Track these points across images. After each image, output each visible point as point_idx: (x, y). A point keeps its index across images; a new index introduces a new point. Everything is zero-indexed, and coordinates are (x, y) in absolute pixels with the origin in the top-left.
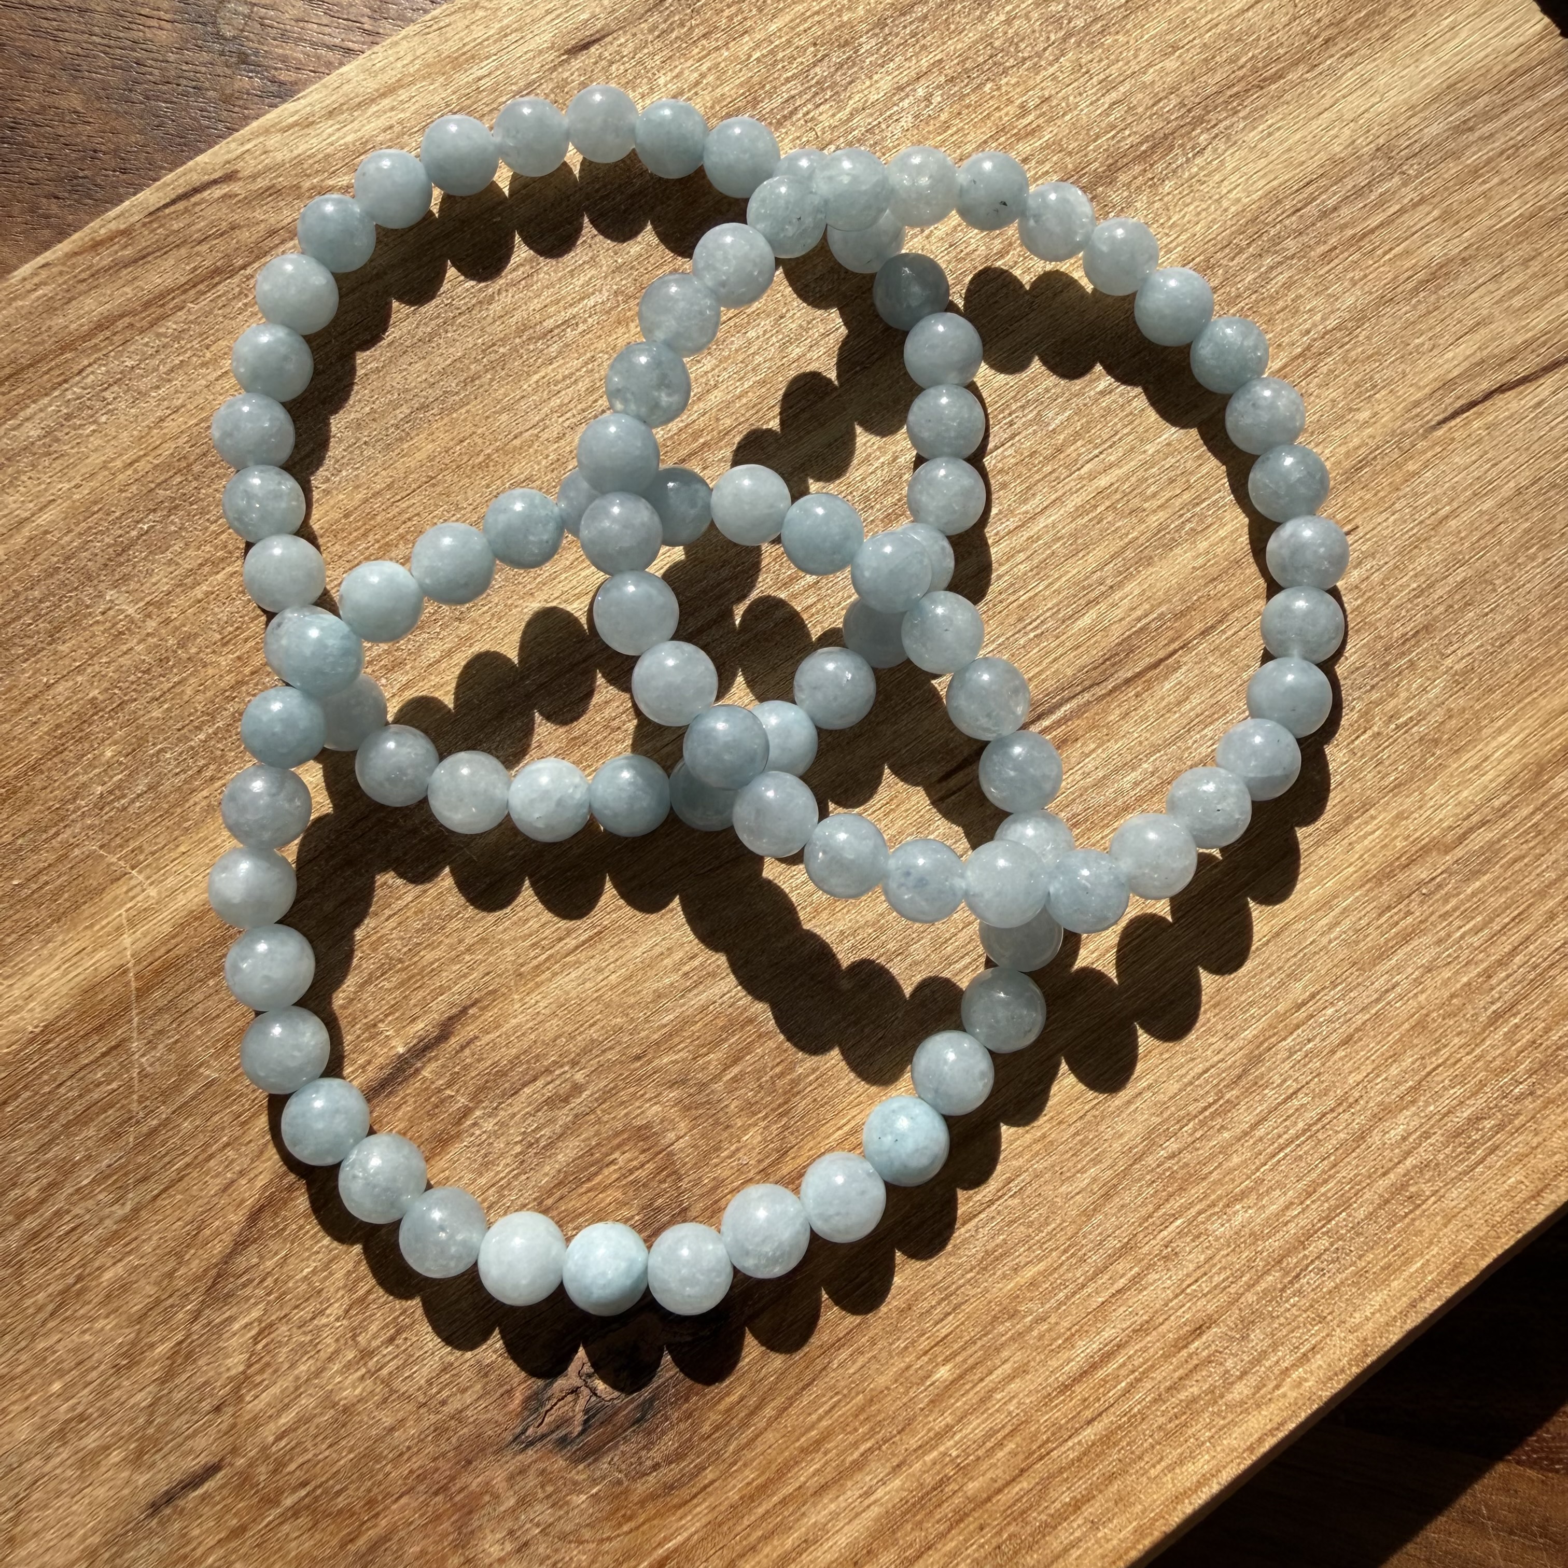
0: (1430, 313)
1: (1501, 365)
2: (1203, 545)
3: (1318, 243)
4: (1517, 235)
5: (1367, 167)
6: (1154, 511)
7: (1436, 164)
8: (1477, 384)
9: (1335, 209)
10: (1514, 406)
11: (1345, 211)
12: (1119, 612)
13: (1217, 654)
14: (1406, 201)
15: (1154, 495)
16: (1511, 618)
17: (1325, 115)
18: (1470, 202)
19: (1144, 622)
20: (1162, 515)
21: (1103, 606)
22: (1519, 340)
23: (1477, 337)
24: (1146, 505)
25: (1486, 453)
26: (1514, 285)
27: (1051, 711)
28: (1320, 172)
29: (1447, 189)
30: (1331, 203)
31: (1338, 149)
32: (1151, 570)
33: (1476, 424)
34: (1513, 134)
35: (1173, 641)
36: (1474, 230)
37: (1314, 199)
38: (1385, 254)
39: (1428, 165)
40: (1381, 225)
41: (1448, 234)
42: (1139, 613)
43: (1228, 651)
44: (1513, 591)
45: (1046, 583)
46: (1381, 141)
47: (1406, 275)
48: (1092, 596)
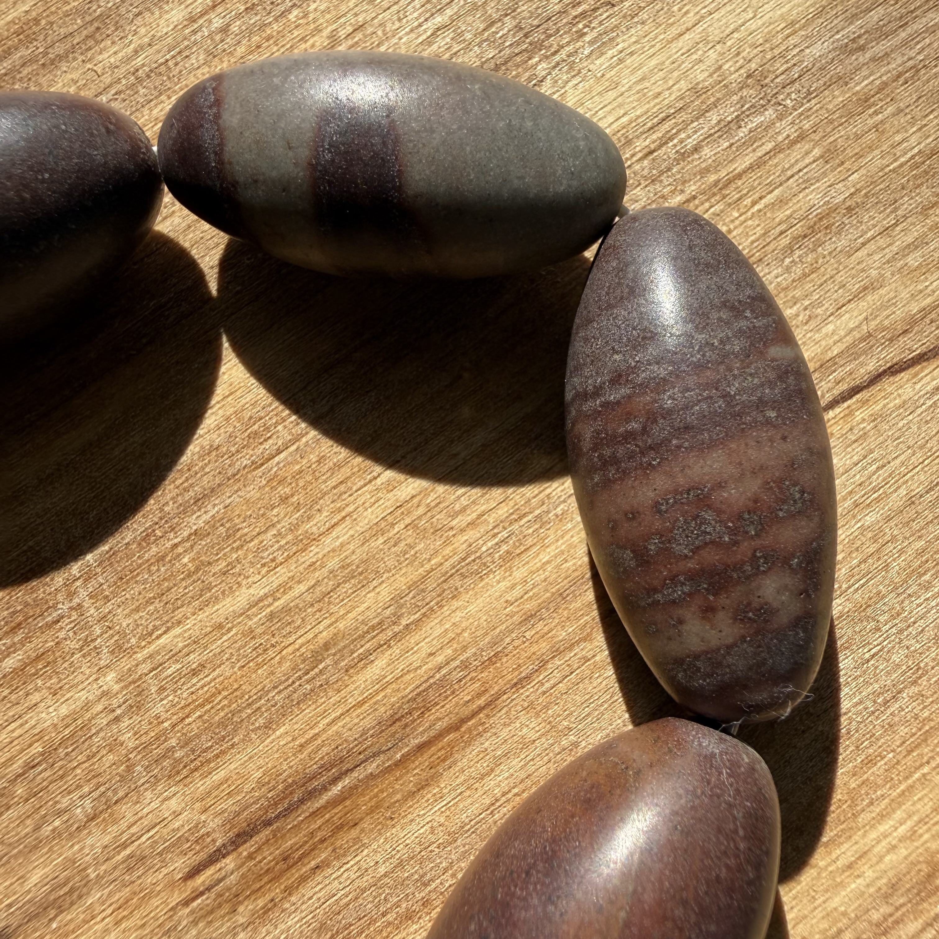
0: (805, 276)
1: (891, 340)
2: (519, 574)
3: (673, 192)
4: (915, 177)
5: (735, 98)
6: (462, 531)
7: (819, 92)
8: (862, 364)
9: (696, 149)
10: (908, 391)
11: (706, 151)
12: (415, 659)
13: (532, 713)
14: (780, 138)
15: (464, 510)
16: (898, 666)
17: (687, 36)
18: (858, 137)
19: (444, 671)
20: (471, 535)
21: (396, 650)
22: (914, 308)
23: (863, 304)
24: (454, 523)
25: (871, 451)
26: (910, 240)
27: (325, 788)
28: (679, 105)
29: (831, 122)
30: (691, 143)
31: (701, 77)
32: (455, 604)
33: (859, 415)
34: (912, 53)
35: (479, 695)
36: (863, 171)
37: (671, 139)
38: (754, 203)
39: (809, 93)
40: (751, 168)
41: (831, 178)
42: (440, 659)
43: (547, 707)
44: (901, 631)
45: (327, 622)
46: (753, 66)
47: (778, 229)
48: (382, 637)
